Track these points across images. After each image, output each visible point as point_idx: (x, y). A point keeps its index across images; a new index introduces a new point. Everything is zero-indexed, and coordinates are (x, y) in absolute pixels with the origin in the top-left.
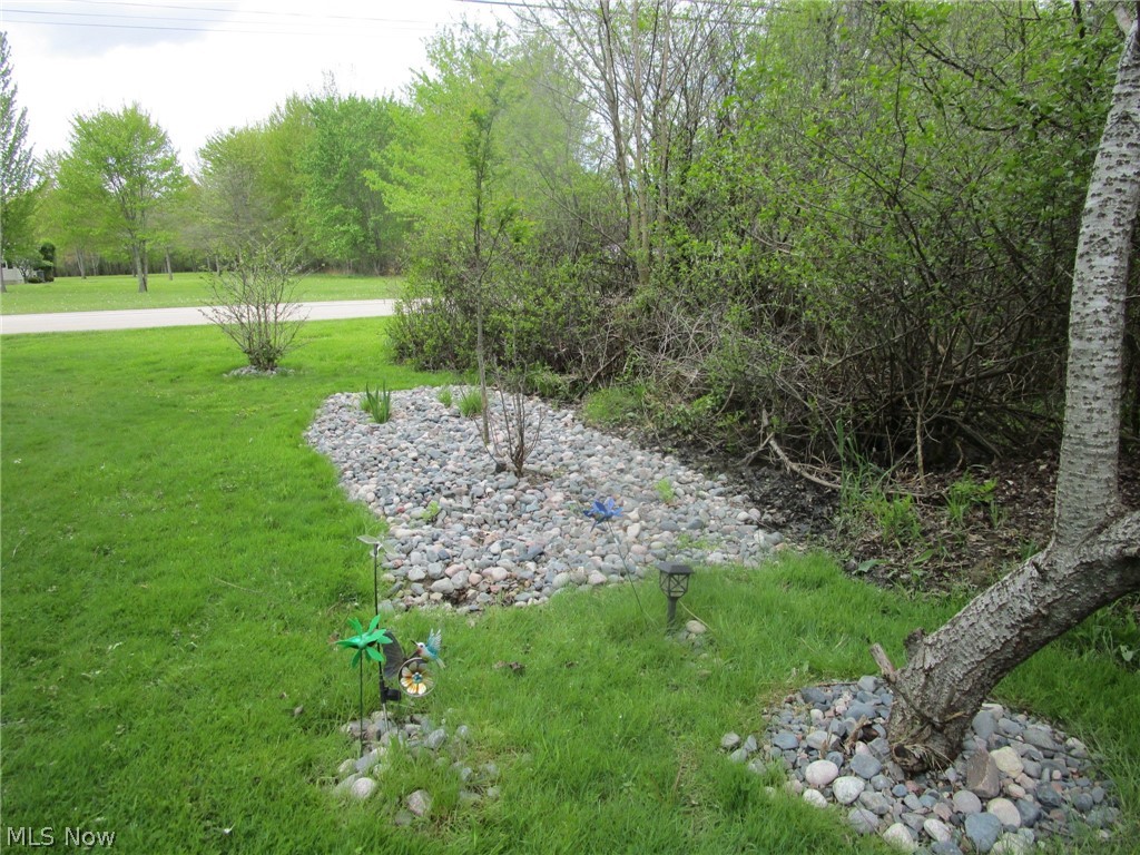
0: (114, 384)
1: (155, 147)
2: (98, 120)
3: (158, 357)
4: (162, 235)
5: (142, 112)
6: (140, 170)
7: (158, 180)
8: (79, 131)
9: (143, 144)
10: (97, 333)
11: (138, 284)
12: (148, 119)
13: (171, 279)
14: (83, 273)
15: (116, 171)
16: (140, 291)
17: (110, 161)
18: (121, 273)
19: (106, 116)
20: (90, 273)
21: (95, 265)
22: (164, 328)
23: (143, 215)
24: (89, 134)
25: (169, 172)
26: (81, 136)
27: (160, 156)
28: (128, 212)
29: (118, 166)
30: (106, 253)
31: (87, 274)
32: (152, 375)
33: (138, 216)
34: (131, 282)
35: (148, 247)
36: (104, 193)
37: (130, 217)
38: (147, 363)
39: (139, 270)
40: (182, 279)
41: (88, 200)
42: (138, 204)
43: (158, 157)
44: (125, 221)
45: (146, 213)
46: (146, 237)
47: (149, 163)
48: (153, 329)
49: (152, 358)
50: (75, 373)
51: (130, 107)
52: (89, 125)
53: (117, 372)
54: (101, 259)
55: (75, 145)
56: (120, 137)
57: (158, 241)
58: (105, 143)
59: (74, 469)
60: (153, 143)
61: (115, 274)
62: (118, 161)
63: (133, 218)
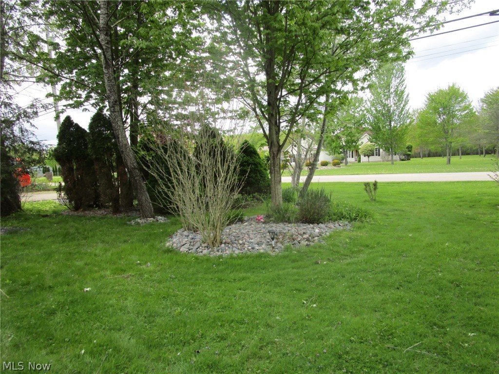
0: (443, 206)
1: (461, 101)
2: (437, 93)
3: (462, 195)
4: (460, 139)
5: (456, 87)
6: (453, 111)
7: (461, 115)
8: (428, 99)
9: (455, 100)
10: (433, 182)
11: (447, 161)
12: (459, 89)
13: (461, 158)
14: (421, 157)
15: (442, 113)
16: (447, 164)
17: (440, 110)
18: (437, 156)
19: (441, 91)
20: (424, 156)
21: (427, 153)
22: (463, 182)
23: (452, 131)
24: (433, 99)
25: (467, 111)
26: (429, 101)
27: (463, 105)
28: (445, 130)
29: (443, 112)
30: (432, 148)
31: (423, 157)
32: (461, 203)
33: (450, 131)
34: (443, 160)
35: (453, 145)
36: (435, 123)
37: (446, 132)
38: (457, 198)
39: (448, 155)
40: (465, 158)
41: (429, 126)
42: (450, 126)
43: (462, 105)
44: (444, 134)
45: (453, 130)
46: (453, 140)
47: (457, 108)
48: (458, 182)
49: (459, 195)
50: (426, 200)
51: (451, 85)
52: (433, 96)
53: (443, 201)
54: (430, 150)
55: (426, 105)
56: (445, 99)
57: (457, 142)
58: (439, 102)
59: (435, 243)
60: (460, 99)
61: (435, 156)
62: (444, 109)
63: (448, 133)
